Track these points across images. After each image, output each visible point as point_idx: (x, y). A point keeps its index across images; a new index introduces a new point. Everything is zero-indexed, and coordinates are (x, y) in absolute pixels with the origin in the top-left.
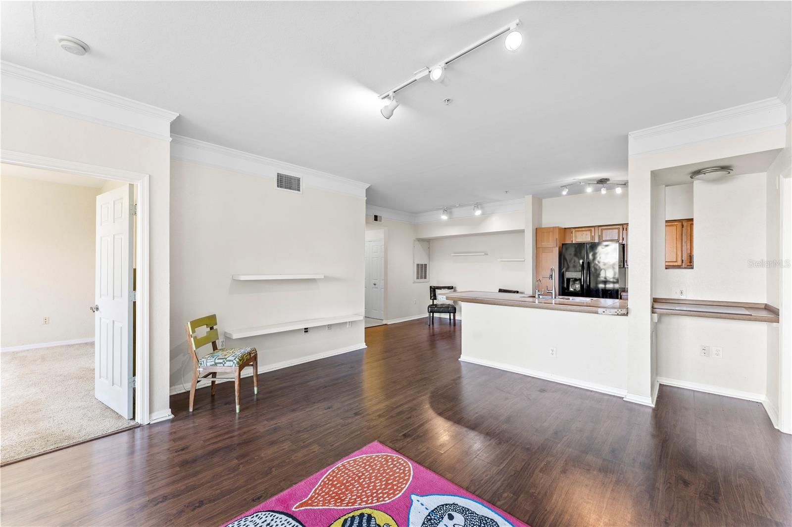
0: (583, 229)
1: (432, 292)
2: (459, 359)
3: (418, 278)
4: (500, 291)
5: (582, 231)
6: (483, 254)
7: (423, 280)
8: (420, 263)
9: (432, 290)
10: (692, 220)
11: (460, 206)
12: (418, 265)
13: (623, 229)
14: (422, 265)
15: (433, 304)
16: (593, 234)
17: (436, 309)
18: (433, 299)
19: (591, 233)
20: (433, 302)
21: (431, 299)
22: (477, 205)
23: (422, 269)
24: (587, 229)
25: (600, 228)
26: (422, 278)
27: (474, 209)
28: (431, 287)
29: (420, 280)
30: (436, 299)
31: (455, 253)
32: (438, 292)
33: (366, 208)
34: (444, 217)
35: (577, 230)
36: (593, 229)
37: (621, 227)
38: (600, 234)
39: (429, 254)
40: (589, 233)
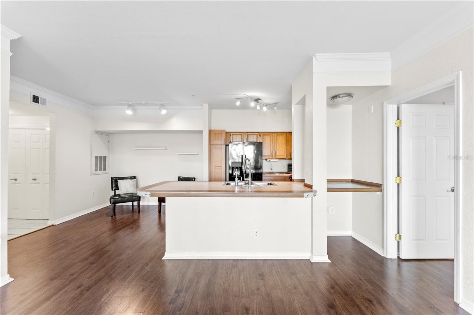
0: (237, 134)
1: (114, 183)
2: (163, 258)
3: (96, 170)
4: (181, 179)
5: (237, 135)
6: (164, 148)
7: (103, 172)
8: (99, 155)
9: (113, 181)
10: (291, 133)
11: (146, 104)
12: (96, 158)
13: (259, 135)
14: (101, 157)
15: (115, 195)
16: (243, 137)
17: (119, 199)
18: (115, 190)
19: (242, 136)
20: (115, 193)
21: (112, 190)
22: (163, 106)
23: (101, 163)
24: (239, 134)
25: (247, 134)
26: (101, 170)
27: (160, 109)
28: (112, 179)
29: (99, 172)
30: (118, 189)
31: (136, 147)
32: (120, 182)
33: (11, 80)
34: (129, 112)
35: (233, 134)
36: (243, 134)
37: (258, 134)
38: (247, 137)
39: (109, 146)
40: (240, 136)
